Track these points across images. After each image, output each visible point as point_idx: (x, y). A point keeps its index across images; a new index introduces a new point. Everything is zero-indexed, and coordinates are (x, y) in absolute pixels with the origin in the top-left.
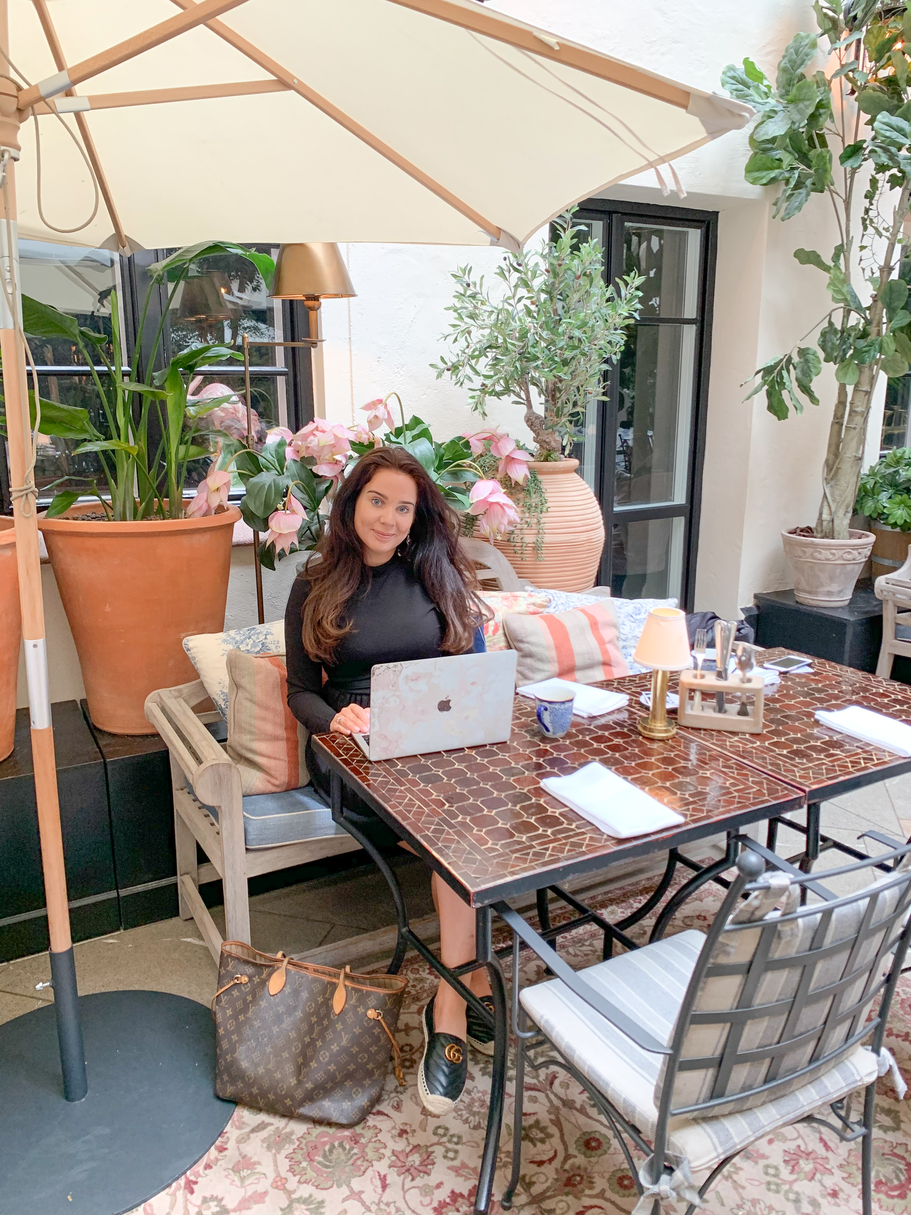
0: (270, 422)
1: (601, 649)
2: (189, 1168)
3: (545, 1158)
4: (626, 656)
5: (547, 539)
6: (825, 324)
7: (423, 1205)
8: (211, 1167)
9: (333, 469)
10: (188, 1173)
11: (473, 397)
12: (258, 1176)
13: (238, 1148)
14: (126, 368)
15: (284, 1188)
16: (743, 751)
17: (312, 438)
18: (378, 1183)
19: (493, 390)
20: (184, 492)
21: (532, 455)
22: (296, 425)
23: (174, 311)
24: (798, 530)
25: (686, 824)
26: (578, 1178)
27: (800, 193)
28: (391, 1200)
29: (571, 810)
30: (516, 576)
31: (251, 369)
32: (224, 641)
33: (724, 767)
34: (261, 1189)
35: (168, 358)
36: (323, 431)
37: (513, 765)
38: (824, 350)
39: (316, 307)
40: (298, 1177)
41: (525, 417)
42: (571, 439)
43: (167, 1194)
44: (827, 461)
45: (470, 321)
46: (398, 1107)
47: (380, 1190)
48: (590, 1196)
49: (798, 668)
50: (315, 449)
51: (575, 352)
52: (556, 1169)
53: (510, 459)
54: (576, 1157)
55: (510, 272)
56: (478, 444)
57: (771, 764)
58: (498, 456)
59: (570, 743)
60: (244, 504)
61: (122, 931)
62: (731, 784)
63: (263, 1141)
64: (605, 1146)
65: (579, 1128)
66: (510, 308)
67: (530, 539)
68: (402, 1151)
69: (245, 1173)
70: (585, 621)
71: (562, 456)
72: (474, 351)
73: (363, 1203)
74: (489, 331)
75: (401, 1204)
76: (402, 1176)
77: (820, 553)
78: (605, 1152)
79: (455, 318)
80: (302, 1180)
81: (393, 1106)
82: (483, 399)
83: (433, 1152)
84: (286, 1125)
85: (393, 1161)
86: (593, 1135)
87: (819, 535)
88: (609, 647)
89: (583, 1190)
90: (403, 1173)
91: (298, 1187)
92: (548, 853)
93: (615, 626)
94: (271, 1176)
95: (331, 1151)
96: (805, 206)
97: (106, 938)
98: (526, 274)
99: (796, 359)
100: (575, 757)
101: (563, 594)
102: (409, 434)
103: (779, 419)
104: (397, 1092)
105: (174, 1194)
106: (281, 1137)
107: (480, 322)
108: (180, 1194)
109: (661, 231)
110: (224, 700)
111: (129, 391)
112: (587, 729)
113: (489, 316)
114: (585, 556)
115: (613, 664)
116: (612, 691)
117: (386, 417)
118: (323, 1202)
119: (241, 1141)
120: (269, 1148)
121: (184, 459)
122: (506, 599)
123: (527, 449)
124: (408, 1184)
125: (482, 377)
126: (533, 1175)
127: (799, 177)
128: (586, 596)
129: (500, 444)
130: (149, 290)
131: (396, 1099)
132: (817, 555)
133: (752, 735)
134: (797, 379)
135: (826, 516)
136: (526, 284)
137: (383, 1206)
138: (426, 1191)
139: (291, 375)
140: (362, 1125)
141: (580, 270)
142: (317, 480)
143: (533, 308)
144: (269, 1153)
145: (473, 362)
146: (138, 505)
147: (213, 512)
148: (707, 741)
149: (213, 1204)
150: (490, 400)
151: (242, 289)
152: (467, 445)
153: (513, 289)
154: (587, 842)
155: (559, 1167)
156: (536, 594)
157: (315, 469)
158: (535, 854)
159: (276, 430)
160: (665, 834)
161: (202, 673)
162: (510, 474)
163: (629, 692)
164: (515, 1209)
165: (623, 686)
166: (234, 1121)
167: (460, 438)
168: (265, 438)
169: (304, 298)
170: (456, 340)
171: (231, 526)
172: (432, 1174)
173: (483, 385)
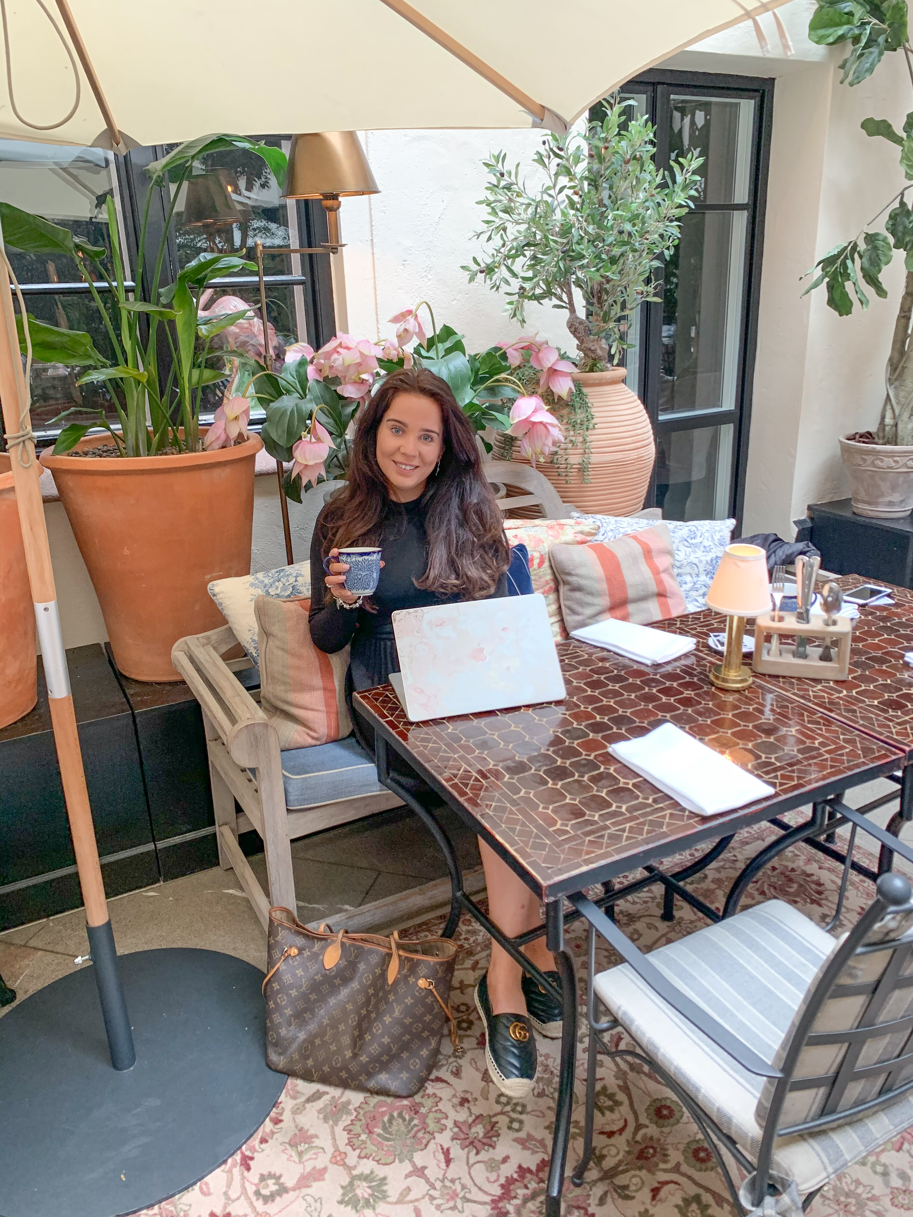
0: (288, 336)
1: (655, 579)
2: (245, 1143)
3: (615, 1128)
4: (681, 584)
5: (594, 458)
6: (896, 204)
7: (490, 1182)
8: (267, 1141)
9: (359, 390)
10: (244, 1148)
11: (510, 303)
12: (316, 1151)
13: (294, 1119)
14: (129, 283)
15: (344, 1165)
16: (830, 703)
17: (335, 356)
18: (441, 1157)
19: (533, 294)
20: (200, 418)
21: (576, 366)
22: (317, 343)
23: (179, 214)
24: (857, 436)
25: (776, 795)
26: (651, 1151)
27: (871, 53)
28: (456, 1176)
29: (645, 780)
30: (560, 500)
31: (265, 279)
32: (252, 585)
33: (809, 722)
34: (320, 1165)
35: (176, 272)
36: (348, 348)
37: (575, 725)
38: (893, 235)
39: (335, 207)
40: (358, 1151)
41: (568, 322)
42: (620, 347)
43: (223, 1171)
44: (891, 359)
45: (505, 216)
46: (457, 1074)
47: (443, 1165)
48: (665, 1171)
49: (877, 599)
50: (340, 368)
51: (624, 248)
52: (628, 1141)
53: (553, 372)
54: (648, 1127)
55: (549, 157)
56: (515, 353)
57: (862, 718)
58: (538, 368)
59: (636, 696)
60: (265, 430)
61: (162, 883)
62: (819, 743)
63: (319, 1112)
64: (677, 1115)
65: (649, 1095)
66: (549, 200)
67: (575, 459)
68: (465, 1122)
69: (302, 1147)
70: (638, 549)
71: (609, 365)
72: (510, 250)
73: (427, 1180)
74: (525, 226)
75: (467, 1181)
76: (466, 1150)
77: (882, 461)
78: (678, 1122)
79: (489, 214)
80: (363, 1155)
81: (452, 1072)
82: (522, 305)
83: (497, 1122)
84: (342, 1094)
85: (455, 1133)
86: (663, 1103)
87: (881, 441)
88: (664, 577)
89: (657, 1165)
90: (467, 1146)
91: (358, 1162)
92: (625, 834)
93: (670, 553)
94: (330, 1150)
95: (390, 1121)
96: (878, 68)
97: (147, 891)
98: (568, 160)
99: (862, 246)
100: (644, 714)
101: (612, 519)
102: (441, 347)
103: (841, 315)
104: (456, 1057)
105: (230, 1171)
106: (338, 1107)
107: (516, 217)
108: (236, 1171)
109: (708, 104)
110: (255, 648)
111: (134, 312)
112: (654, 680)
113: (526, 210)
114: (635, 476)
115: (668, 595)
116: (675, 632)
117: (417, 330)
118: (385, 1178)
119: (297, 1111)
120: (326, 1119)
121: (198, 383)
122: (552, 528)
123: (568, 358)
124: (473, 1158)
125: (520, 280)
126: (604, 1147)
127: (870, 33)
128: (636, 520)
129: (541, 355)
130: (148, 193)
131: (455, 1064)
132: (878, 462)
133: (836, 682)
134: (862, 269)
135: (888, 420)
136: (568, 172)
137: (448, 1183)
138: (492, 1166)
139: (309, 284)
140: (420, 1094)
141: (629, 153)
142: (342, 402)
143: (576, 198)
144: (326, 1125)
145: (510, 261)
146: (152, 436)
147: (232, 443)
148: (787, 691)
149: (271, 1182)
150: (530, 306)
151: (249, 188)
152: (504, 357)
153: (553, 177)
154: (667, 820)
155: (630, 1139)
156: (583, 520)
157: (339, 389)
158: (611, 836)
159: (295, 346)
160: (754, 808)
161: (231, 619)
162: (552, 388)
163: (693, 632)
164: (586, 1185)
165: (687, 626)
166: (287, 1090)
167: (497, 349)
168: (284, 354)
169: (321, 197)
170: (490, 238)
171: (251, 459)
172: (497, 1147)
173: (522, 288)
